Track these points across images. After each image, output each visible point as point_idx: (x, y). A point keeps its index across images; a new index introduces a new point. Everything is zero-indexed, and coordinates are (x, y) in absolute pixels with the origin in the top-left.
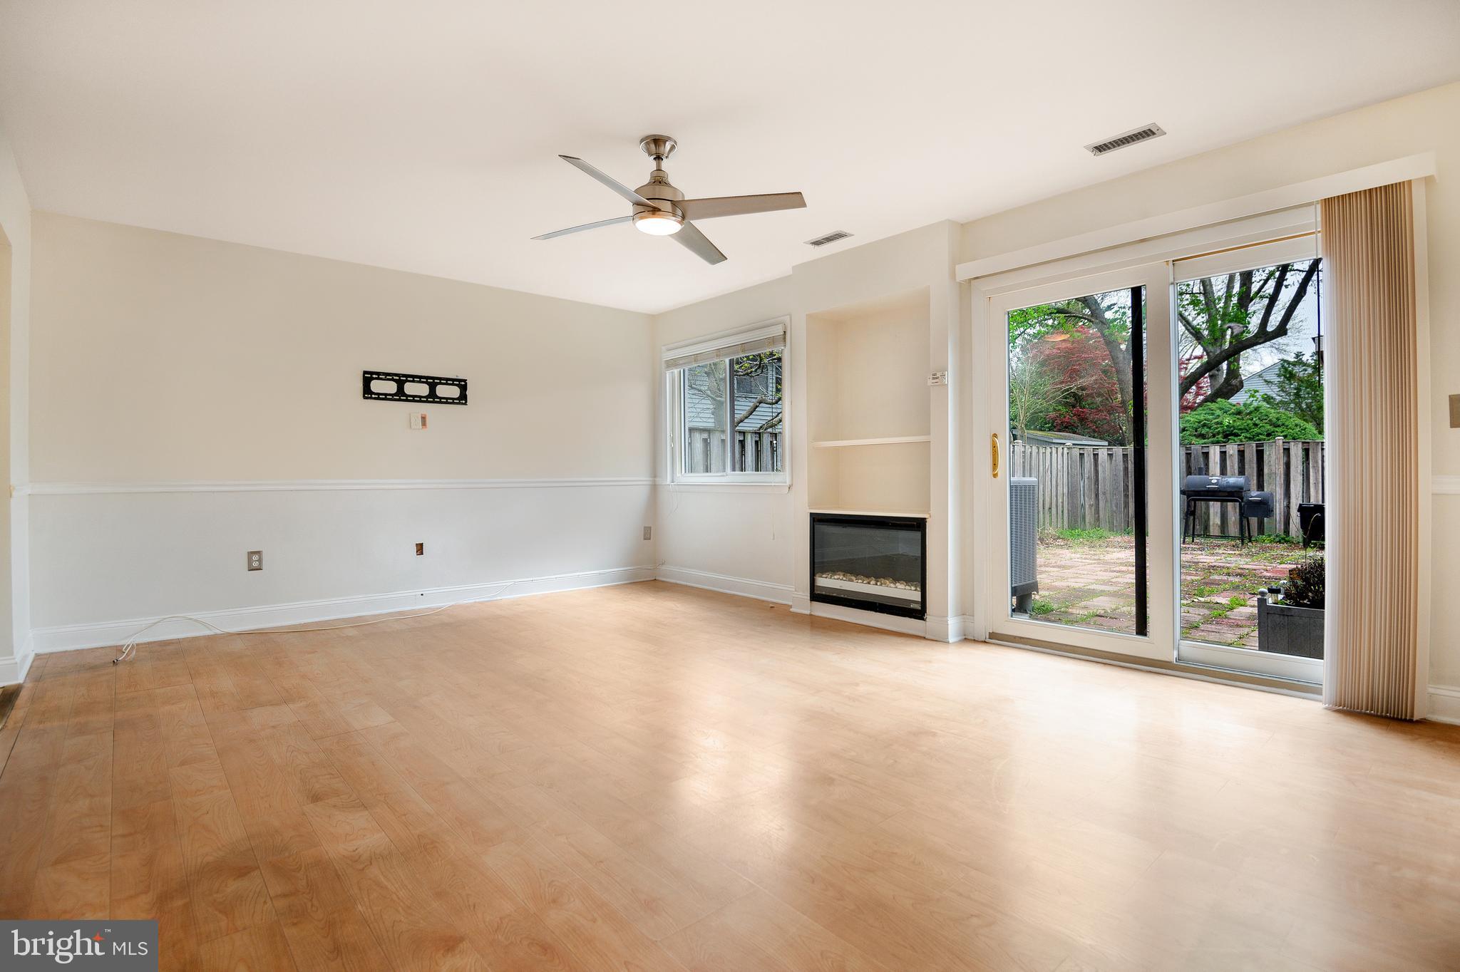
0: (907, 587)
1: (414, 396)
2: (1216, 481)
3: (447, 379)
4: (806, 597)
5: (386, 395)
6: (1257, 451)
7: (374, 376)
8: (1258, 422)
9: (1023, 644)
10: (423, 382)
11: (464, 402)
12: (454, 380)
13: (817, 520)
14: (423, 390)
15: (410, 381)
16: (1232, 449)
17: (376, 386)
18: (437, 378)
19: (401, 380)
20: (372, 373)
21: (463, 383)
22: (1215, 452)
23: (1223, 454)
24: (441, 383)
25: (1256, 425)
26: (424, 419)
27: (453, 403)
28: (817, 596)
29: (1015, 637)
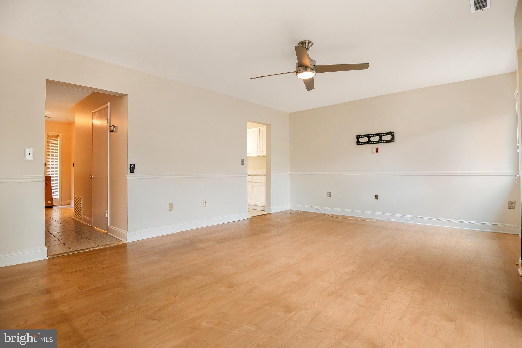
1: (374, 142)
3: (386, 133)
5: (364, 142)
7: (360, 137)
10: (377, 136)
11: (393, 141)
12: (389, 133)
14: (377, 138)
15: (372, 136)
17: (361, 140)
18: (382, 133)
19: (369, 136)
20: (359, 136)
21: (393, 133)
24: (384, 135)
26: (377, 149)
27: (389, 142)
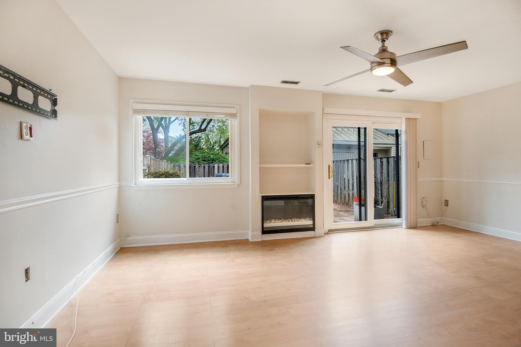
0: (306, 220)
1: (24, 103)
2: (224, 175)
4: (259, 233)
5: (3, 95)
6: (227, 166)
8: (220, 157)
9: (338, 231)
10: (30, 89)
12: (48, 93)
13: (265, 198)
15: (21, 85)
16: (221, 165)
19: (14, 81)
22: (216, 166)
23: (218, 166)
25: (220, 158)
26: (30, 129)
28: (265, 231)
29: (336, 229)
